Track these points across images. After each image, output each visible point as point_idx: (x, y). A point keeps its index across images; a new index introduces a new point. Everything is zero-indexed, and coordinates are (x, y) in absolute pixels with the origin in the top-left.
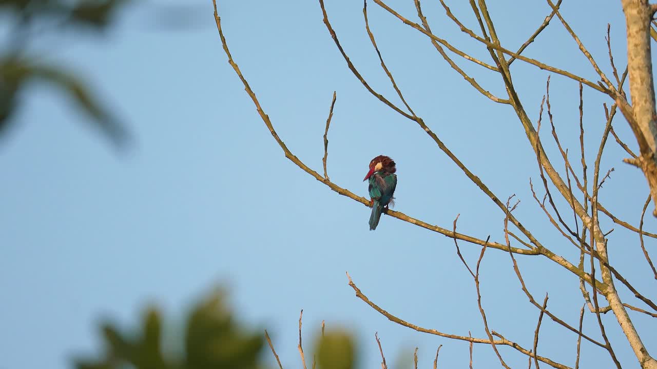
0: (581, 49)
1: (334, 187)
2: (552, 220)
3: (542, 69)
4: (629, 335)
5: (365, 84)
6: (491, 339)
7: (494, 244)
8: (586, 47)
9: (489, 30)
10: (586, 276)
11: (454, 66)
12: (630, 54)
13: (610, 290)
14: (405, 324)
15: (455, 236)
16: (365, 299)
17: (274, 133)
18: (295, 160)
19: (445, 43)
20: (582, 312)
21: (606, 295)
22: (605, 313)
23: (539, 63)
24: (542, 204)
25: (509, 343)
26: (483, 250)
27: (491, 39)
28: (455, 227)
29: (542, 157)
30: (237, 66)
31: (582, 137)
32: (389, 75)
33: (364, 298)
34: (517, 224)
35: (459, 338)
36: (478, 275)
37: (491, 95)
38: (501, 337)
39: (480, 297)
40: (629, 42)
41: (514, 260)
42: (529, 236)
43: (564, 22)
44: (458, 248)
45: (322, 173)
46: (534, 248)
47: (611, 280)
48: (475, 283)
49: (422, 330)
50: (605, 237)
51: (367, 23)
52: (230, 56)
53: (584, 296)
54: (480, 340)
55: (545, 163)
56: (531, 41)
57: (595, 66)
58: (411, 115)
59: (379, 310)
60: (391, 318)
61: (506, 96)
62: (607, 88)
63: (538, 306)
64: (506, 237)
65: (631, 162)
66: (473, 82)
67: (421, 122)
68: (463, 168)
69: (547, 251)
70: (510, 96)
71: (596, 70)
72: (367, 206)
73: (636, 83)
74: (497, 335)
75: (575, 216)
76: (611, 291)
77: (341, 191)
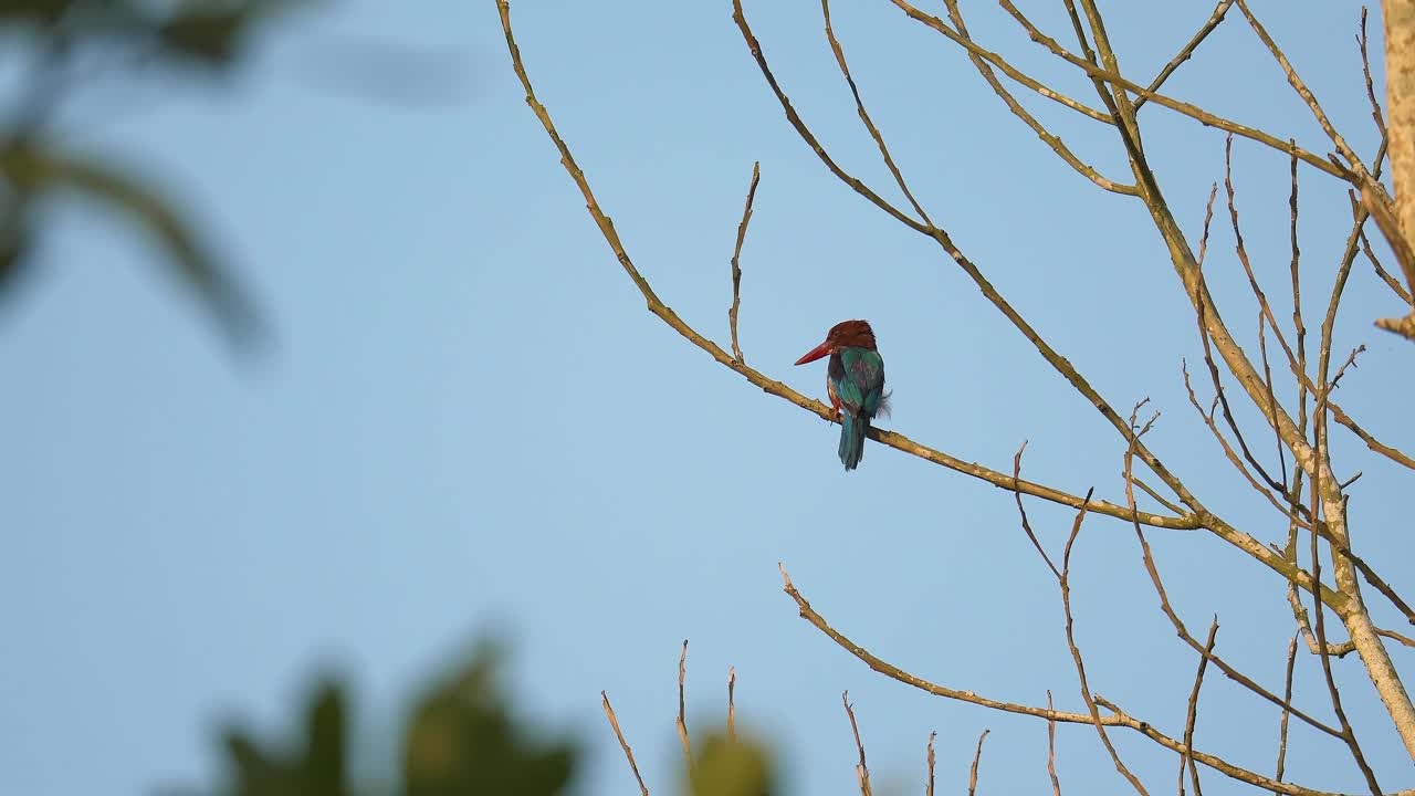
0: (1293, 83)
1: (753, 377)
2: (1229, 453)
3: (1206, 124)
4: (1393, 706)
5: (823, 155)
6: (1095, 714)
7: (1101, 505)
8: (1304, 78)
9: (1094, 32)
10: (1300, 576)
11: (1016, 109)
12: (1392, 90)
13: (1353, 605)
14: (906, 679)
15: (1016, 487)
16: (819, 622)
17: (624, 258)
18: (670, 317)
19: (996, 59)
20: (1292, 649)
21: (1344, 618)
22: (1342, 656)
23: (1199, 111)
24: (1209, 416)
25: (1132, 722)
26: (1079, 519)
27: (1097, 55)
28: (1017, 470)
29: (1208, 312)
30: (543, 109)
31: (1294, 265)
32: (876, 135)
33: (817, 621)
34: (1152, 462)
35: (1023, 711)
36: (1066, 573)
37: (1098, 175)
38: (1114, 709)
39: (1070, 621)
40: (1389, 64)
41: (1145, 545)
42: (1177, 487)
43: (1254, 22)
44: (1023, 514)
45: (725, 345)
46: (1188, 515)
47: (1356, 586)
48: (1061, 591)
49: (943, 692)
50: (1344, 492)
51: (828, 20)
52: (528, 87)
53: (1298, 616)
54: (1069, 717)
55: (1213, 327)
56: (1186, 56)
57: (1322, 119)
58: (923, 223)
59: (850, 647)
60: (876, 665)
61: (1130, 179)
62: (1348, 167)
63: (1195, 644)
64: (1129, 493)
65: (1393, 325)
66: (1057, 145)
67: (943, 238)
68: (1035, 339)
69: (1217, 522)
70: (1137, 178)
71: (1325, 129)
72: (826, 418)
73: (1405, 154)
74: (1105, 704)
75: (1280, 442)
76: (1355, 610)
77: (769, 385)
